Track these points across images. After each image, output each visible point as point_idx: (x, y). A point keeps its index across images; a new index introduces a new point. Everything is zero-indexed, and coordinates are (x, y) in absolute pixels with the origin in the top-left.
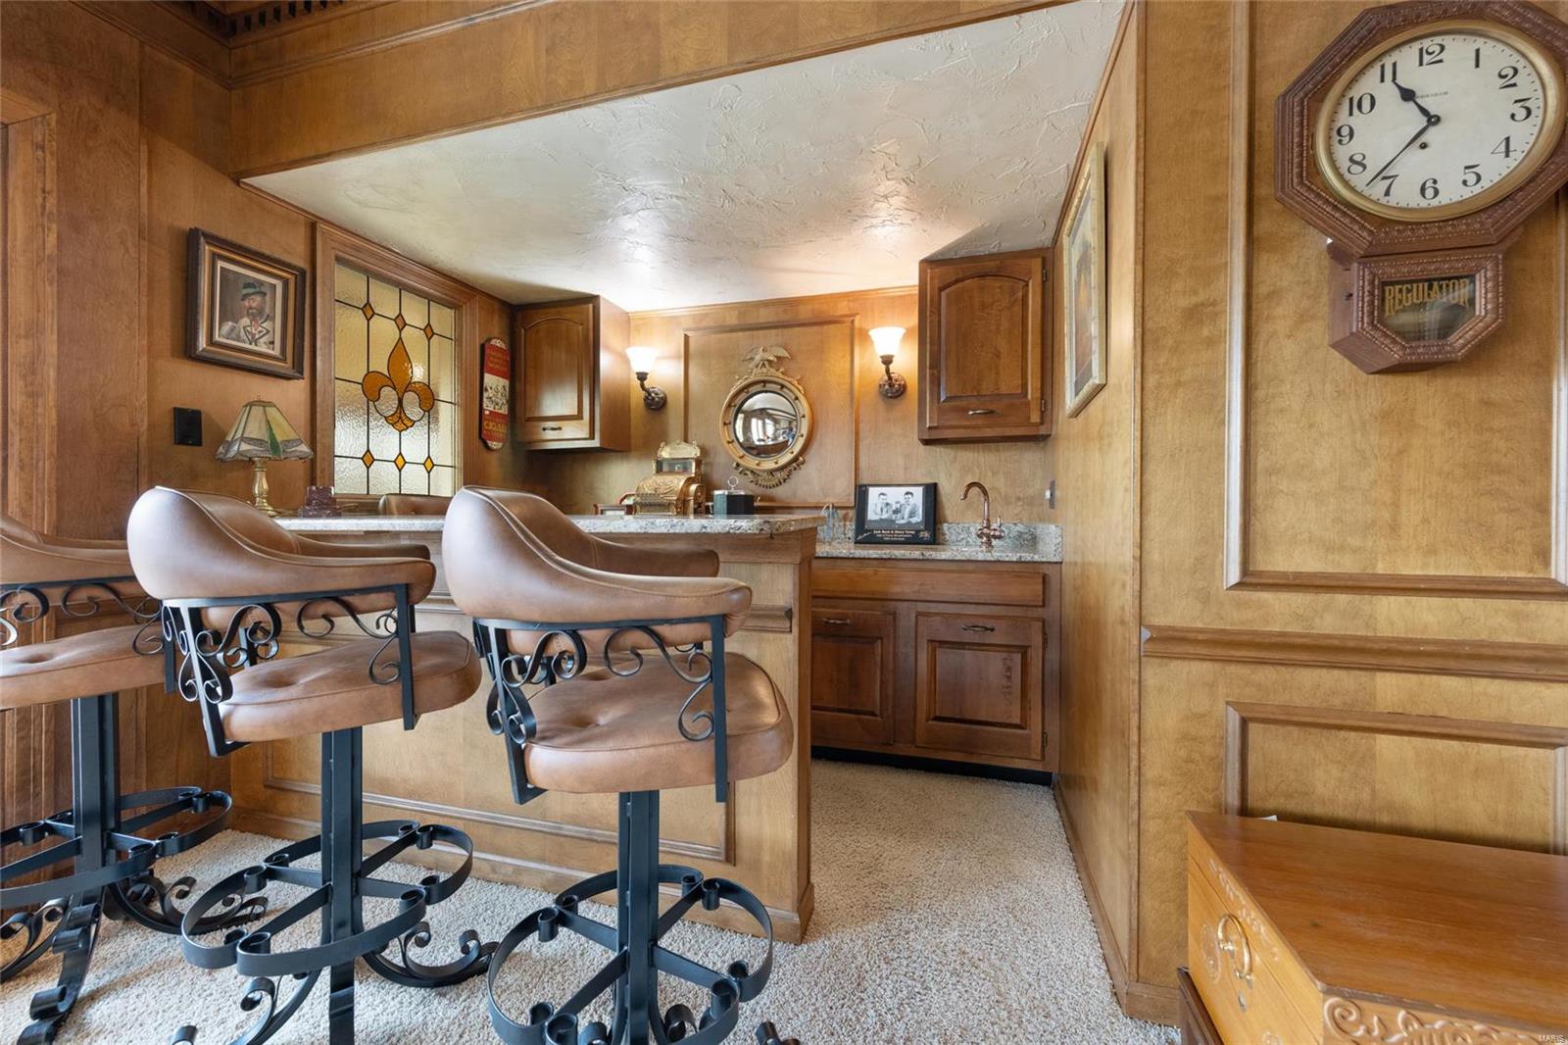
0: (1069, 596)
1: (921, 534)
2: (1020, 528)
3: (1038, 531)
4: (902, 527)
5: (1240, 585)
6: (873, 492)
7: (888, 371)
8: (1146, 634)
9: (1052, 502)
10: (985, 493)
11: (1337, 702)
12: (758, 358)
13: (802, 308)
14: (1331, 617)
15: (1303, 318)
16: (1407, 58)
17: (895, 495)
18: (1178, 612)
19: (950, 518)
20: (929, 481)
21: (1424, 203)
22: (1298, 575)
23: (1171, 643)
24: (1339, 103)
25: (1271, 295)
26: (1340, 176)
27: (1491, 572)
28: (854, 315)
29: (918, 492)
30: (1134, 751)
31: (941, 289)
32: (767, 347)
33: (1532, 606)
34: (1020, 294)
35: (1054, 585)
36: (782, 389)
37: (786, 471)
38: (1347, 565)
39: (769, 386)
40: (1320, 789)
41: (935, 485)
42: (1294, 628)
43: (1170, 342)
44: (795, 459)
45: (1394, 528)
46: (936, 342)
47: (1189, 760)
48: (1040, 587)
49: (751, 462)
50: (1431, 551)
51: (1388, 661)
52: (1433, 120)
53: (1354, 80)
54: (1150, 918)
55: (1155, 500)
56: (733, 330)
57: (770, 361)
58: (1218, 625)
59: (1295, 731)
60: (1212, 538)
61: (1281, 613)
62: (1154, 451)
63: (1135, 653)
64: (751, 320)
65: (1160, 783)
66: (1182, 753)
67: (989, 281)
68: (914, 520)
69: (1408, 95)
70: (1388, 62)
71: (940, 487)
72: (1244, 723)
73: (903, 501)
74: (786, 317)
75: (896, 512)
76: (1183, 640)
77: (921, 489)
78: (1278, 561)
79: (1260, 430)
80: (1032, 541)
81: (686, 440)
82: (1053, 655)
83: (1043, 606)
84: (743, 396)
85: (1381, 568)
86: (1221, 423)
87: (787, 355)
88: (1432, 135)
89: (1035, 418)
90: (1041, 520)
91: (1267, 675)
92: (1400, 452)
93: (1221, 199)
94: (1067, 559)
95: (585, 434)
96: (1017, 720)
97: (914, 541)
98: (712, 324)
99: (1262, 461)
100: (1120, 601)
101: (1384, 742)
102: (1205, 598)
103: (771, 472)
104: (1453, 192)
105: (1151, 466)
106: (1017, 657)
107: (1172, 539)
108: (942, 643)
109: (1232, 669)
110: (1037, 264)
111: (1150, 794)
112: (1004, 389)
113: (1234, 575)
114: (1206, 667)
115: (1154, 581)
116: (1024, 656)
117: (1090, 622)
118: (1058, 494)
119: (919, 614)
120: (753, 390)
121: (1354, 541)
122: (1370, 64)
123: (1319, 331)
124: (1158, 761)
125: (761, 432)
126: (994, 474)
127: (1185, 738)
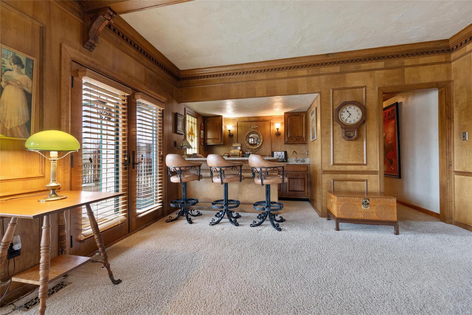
0: (311, 169)
1: (284, 160)
2: (302, 159)
3: (305, 160)
4: (280, 159)
5: (333, 165)
6: (275, 153)
7: (278, 131)
8: (322, 171)
9: (308, 155)
10: (296, 153)
11: (343, 178)
12: (252, 127)
13: (260, 118)
14: (342, 168)
15: (339, 134)
16: (348, 107)
17: (279, 153)
18: (326, 168)
19: (289, 158)
20: (285, 151)
21: (350, 123)
22: (339, 163)
23: (325, 172)
24: (341, 112)
25: (336, 131)
26: (341, 120)
27: (359, 163)
28: (271, 120)
29: (283, 153)
30: (321, 185)
31: (288, 118)
32: (254, 126)
33: (363, 166)
34: (302, 119)
35: (309, 168)
36: (257, 133)
37: (258, 149)
38: (344, 162)
39: (254, 133)
40: (342, 188)
41: (286, 151)
42: (339, 170)
43: (324, 136)
44: (260, 147)
45: (349, 158)
46: (287, 127)
47: (327, 186)
48: (307, 168)
49: (251, 147)
50: (353, 160)
51: (348, 173)
52: (350, 114)
53: (343, 109)
54: (323, 205)
55: (323, 155)
56: (247, 122)
57: (255, 128)
58: (330, 170)
59: (339, 182)
60: (330, 160)
61: (337, 168)
62: (323, 149)
63: (321, 173)
64: (250, 120)
65: (324, 189)
66: (327, 185)
67: (296, 117)
68: (283, 158)
69: (348, 112)
70: (346, 108)
71: (287, 152)
72: (334, 181)
73: (281, 154)
74: (257, 120)
75: (279, 156)
76: (326, 172)
77: (284, 152)
78: (337, 162)
79: (334, 146)
80: (304, 161)
81: (237, 143)
82: (309, 179)
83: (307, 171)
84: (249, 134)
85: (348, 163)
86: (330, 146)
87: (258, 127)
88: (350, 116)
89: (305, 140)
90: (306, 158)
91: (336, 175)
92: (349, 150)
93: (330, 119)
94: (311, 164)
95: (220, 142)
96: (303, 190)
97: (283, 161)
98: (242, 120)
99: (335, 150)
100: (319, 168)
101: (348, 182)
102: (329, 166)
103: (255, 149)
104: (353, 122)
105: (323, 151)
106: (303, 180)
107: (325, 159)
108: (291, 178)
109: (332, 175)
110: (304, 114)
111: (323, 190)
112: (299, 135)
113: (332, 164)
114: (329, 175)
115: (323, 165)
116: (304, 180)
117: (315, 172)
118: (309, 153)
119: (287, 173)
120: (251, 133)
121: (345, 159)
122: (344, 108)
123: (340, 135)
124: (324, 186)
125: (251, 141)
126: (297, 149)
127: (327, 183)
